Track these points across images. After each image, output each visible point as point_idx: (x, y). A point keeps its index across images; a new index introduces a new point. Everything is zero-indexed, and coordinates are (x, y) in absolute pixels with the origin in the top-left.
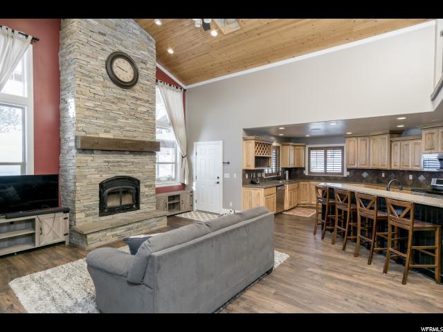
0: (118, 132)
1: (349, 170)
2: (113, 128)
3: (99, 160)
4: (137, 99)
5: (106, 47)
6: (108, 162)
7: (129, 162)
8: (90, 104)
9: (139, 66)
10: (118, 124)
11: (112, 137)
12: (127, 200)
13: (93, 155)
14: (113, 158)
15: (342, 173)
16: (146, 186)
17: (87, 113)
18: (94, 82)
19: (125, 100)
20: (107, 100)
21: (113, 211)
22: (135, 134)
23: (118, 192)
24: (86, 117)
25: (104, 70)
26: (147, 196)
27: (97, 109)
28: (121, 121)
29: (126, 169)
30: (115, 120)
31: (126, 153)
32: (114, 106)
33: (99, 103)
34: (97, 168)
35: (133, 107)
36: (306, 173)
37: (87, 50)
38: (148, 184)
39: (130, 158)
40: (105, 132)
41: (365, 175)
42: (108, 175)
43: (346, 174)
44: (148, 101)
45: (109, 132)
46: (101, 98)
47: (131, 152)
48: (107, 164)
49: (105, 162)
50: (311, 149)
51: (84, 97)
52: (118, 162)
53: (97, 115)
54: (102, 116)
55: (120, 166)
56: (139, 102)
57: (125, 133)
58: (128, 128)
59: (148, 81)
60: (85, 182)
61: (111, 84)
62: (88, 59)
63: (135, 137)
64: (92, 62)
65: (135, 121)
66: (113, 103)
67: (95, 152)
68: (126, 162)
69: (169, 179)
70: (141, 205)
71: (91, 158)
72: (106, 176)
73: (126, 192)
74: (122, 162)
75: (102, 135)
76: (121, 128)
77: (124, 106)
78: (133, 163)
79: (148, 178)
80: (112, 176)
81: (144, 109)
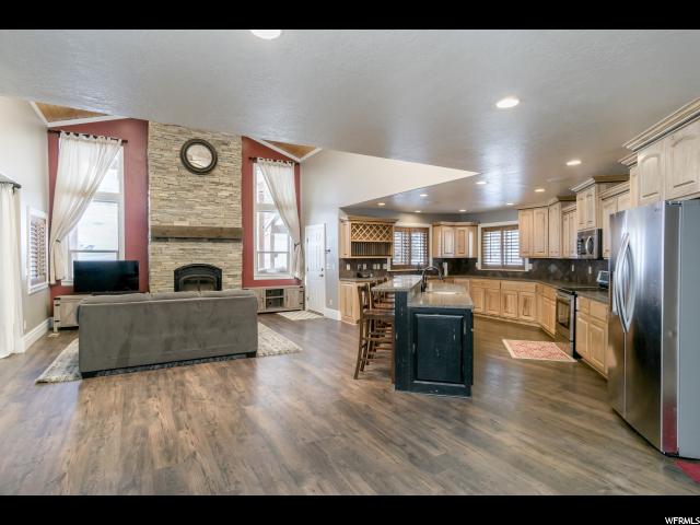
0: (194, 220)
1: (532, 260)
2: (188, 215)
3: (173, 248)
4: (217, 184)
5: (180, 137)
6: (183, 250)
7: (208, 250)
8: (164, 195)
9: (218, 149)
10: (195, 211)
11: (188, 225)
13: (167, 243)
14: (188, 246)
15: (523, 267)
16: (229, 276)
17: (161, 203)
18: (168, 172)
19: (202, 186)
20: (183, 189)
22: (215, 221)
23: (196, 282)
24: (160, 207)
25: (179, 160)
26: (230, 287)
27: (172, 198)
28: (198, 208)
29: (205, 258)
30: (191, 207)
31: (204, 240)
32: (190, 194)
33: (174, 193)
34: (171, 255)
35: (212, 192)
36: (479, 266)
37: (161, 144)
38: (231, 273)
39: (207, 246)
40: (180, 220)
41: (553, 268)
43: (528, 267)
44: (232, 184)
45: (184, 220)
46: (176, 187)
47: (210, 240)
48: (182, 252)
49: (180, 249)
50: (485, 230)
51: (157, 188)
52: (194, 249)
53: (171, 204)
54: (176, 205)
55: (196, 253)
56: (220, 187)
57: (205, 221)
58: (205, 215)
59: (231, 162)
60: (159, 269)
61: (186, 172)
62: (162, 153)
63: (215, 224)
64: (166, 155)
65: (215, 207)
66: (188, 191)
67: (169, 240)
68: (204, 250)
69: (282, 271)
71: (166, 246)
72: (181, 264)
73: (205, 281)
74: (199, 249)
75: (177, 224)
76: (198, 215)
77: (201, 193)
78: (212, 251)
79: (231, 267)
80: (188, 263)
81: (227, 194)
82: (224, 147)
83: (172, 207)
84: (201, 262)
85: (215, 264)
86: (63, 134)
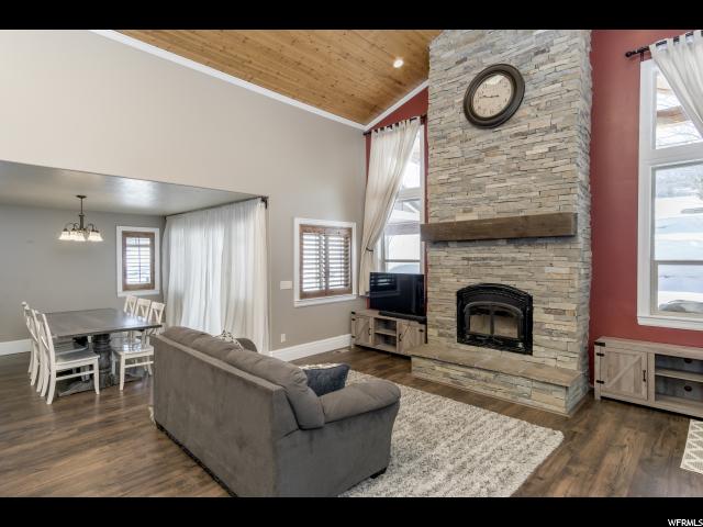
0: (484, 208)
2: (476, 202)
3: (455, 256)
4: (524, 135)
5: (465, 78)
6: (468, 259)
7: (506, 259)
8: (445, 176)
9: (527, 68)
10: (486, 194)
11: (476, 218)
12: (507, 330)
13: (447, 249)
14: (475, 252)
16: (548, 311)
17: (440, 190)
18: (449, 141)
19: (497, 147)
20: (468, 161)
21: (476, 340)
22: (519, 206)
23: (487, 312)
24: (439, 197)
26: (550, 333)
27: (454, 180)
28: (491, 187)
29: (502, 272)
30: (480, 188)
31: (500, 242)
32: (479, 167)
33: (456, 171)
34: (452, 269)
35: (514, 153)
38: (551, 306)
39: (506, 252)
40: (465, 212)
42: (469, 281)
44: (553, 127)
45: (470, 211)
46: (458, 161)
47: (510, 240)
48: (466, 262)
49: (464, 259)
51: (437, 169)
52: (484, 259)
53: (452, 189)
54: (459, 189)
55: (487, 265)
56: (531, 139)
57: (500, 207)
58: (503, 198)
59: (553, 83)
60: (437, 287)
61: (475, 131)
62: (441, 114)
63: (521, 211)
64: (446, 115)
65: (520, 180)
66: (478, 161)
67: (450, 244)
68: (501, 259)
70: (534, 348)
71: (446, 254)
72: (466, 282)
73: (503, 314)
74: (492, 259)
75: (460, 218)
76: (491, 199)
77: (496, 159)
78: (514, 260)
79: (553, 293)
80: (474, 282)
81: (543, 149)
82: (541, 58)
83: (452, 194)
84: (497, 281)
85: (521, 286)
86: (373, 133)
